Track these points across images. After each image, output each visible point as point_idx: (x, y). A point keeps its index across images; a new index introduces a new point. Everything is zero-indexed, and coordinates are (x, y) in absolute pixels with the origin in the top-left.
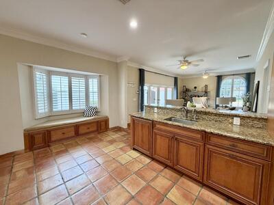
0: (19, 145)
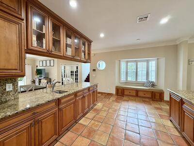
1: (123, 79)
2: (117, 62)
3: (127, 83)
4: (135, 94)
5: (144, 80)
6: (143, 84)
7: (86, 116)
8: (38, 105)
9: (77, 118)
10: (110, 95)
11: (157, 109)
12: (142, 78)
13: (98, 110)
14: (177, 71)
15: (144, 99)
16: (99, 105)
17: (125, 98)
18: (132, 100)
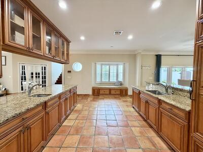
0: (90, 92)
1: (98, 80)
2: (93, 64)
3: (101, 83)
4: (108, 93)
5: (115, 80)
6: (114, 84)
7: (69, 118)
8: (28, 110)
9: (61, 121)
10: (86, 96)
11: (124, 101)
12: (113, 79)
13: (79, 111)
14: (135, 73)
15: (115, 96)
16: (79, 106)
17: (100, 97)
18: (107, 98)
